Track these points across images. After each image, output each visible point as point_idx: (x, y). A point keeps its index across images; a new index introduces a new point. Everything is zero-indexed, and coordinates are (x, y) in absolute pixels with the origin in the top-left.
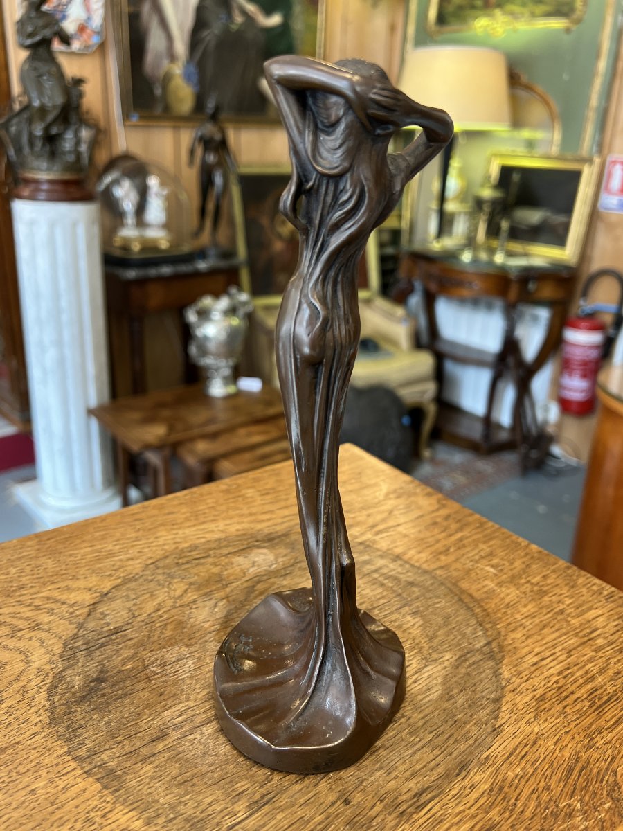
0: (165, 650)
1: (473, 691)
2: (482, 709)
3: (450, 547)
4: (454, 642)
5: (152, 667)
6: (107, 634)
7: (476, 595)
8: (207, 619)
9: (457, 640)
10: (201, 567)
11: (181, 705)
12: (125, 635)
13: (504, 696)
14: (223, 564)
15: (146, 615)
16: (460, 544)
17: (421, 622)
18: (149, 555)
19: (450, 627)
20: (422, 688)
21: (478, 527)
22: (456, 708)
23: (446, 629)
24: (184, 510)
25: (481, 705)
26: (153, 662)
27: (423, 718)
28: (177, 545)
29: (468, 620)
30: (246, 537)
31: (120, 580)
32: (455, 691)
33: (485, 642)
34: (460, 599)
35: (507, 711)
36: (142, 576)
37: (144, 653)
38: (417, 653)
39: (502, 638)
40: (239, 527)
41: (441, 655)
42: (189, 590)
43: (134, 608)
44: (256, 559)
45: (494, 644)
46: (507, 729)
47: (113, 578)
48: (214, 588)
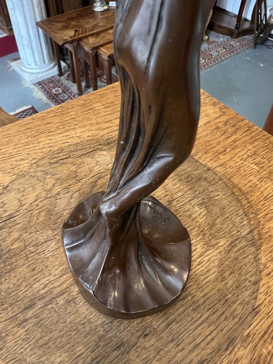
0: (38, 233)
1: (240, 274)
2: (246, 290)
3: (227, 148)
4: (227, 230)
5: (30, 247)
6: (4, 220)
7: (243, 189)
8: (66, 208)
9: (229, 228)
10: (64, 166)
11: (45, 279)
12: (15, 220)
13: (261, 279)
14: (78, 163)
15: (28, 204)
16: (234, 146)
17: (205, 212)
18: (34, 157)
19: (225, 217)
20: (203, 270)
21: (247, 131)
22: (227, 289)
23: (222, 219)
24: (56, 121)
25: (245, 287)
26: (31, 243)
27: (204, 297)
28: (51, 148)
29: (237, 211)
30: (93, 142)
31: (15, 176)
32: (227, 274)
33: (249, 230)
34: (233, 193)
35: (263, 293)
36: (28, 173)
37: (25, 235)
38: (201, 239)
39: (261, 227)
40: (89, 134)
41: (217, 241)
42: (56, 184)
43: (22, 198)
44: (99, 160)
45: (255, 232)
46: (263, 310)
47: (11, 175)
48: (71, 182)
